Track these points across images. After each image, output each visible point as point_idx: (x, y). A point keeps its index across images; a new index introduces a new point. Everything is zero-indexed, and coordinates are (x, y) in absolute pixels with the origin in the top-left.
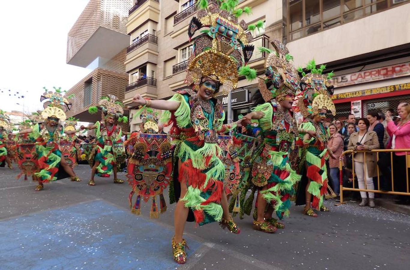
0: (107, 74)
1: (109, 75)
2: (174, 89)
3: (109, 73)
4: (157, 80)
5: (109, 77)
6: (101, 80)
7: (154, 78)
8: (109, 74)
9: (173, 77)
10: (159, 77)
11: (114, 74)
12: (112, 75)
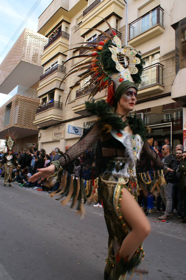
0: (24, 99)
2: (77, 111)
4: (63, 104)
5: (25, 102)
6: (19, 105)
7: (61, 102)
9: (76, 101)
11: (30, 99)
12: (28, 100)
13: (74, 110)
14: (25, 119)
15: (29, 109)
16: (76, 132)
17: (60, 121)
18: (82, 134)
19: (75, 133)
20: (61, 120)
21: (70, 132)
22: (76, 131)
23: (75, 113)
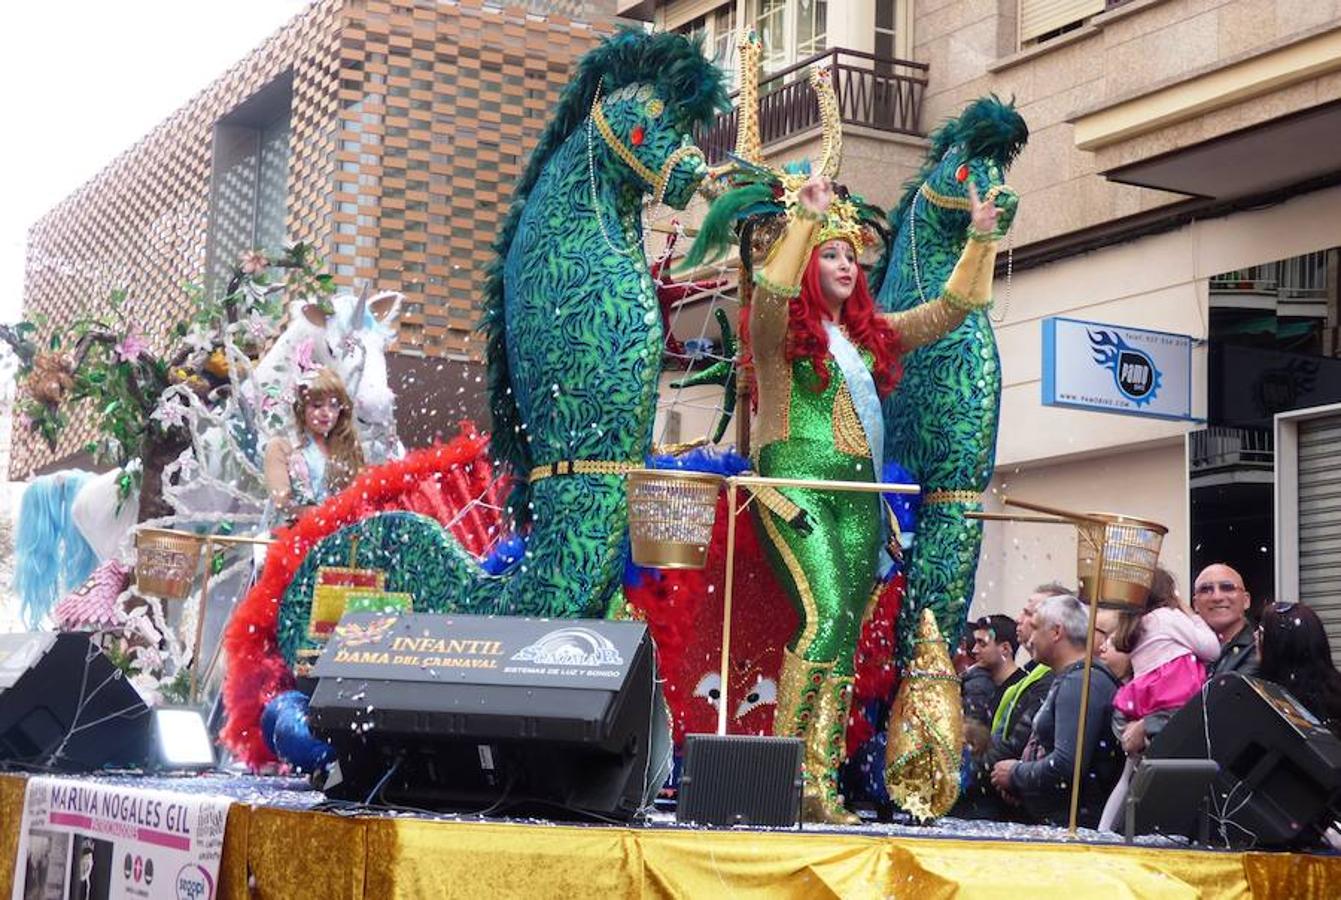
0: (427, 34)
1: (442, 48)
2: (1128, 160)
3: (445, 28)
4: (934, 74)
5: (440, 67)
6: (375, 99)
7: (900, 52)
8: (444, 39)
9: (1111, 37)
10: (956, 45)
11: (491, 35)
12: (469, 40)
13: (1099, 147)
14: (458, 252)
15: (492, 146)
16: (1128, 387)
18: (1200, 410)
19: (1117, 397)
21: (1063, 389)
22: (1136, 374)
23: (1113, 175)
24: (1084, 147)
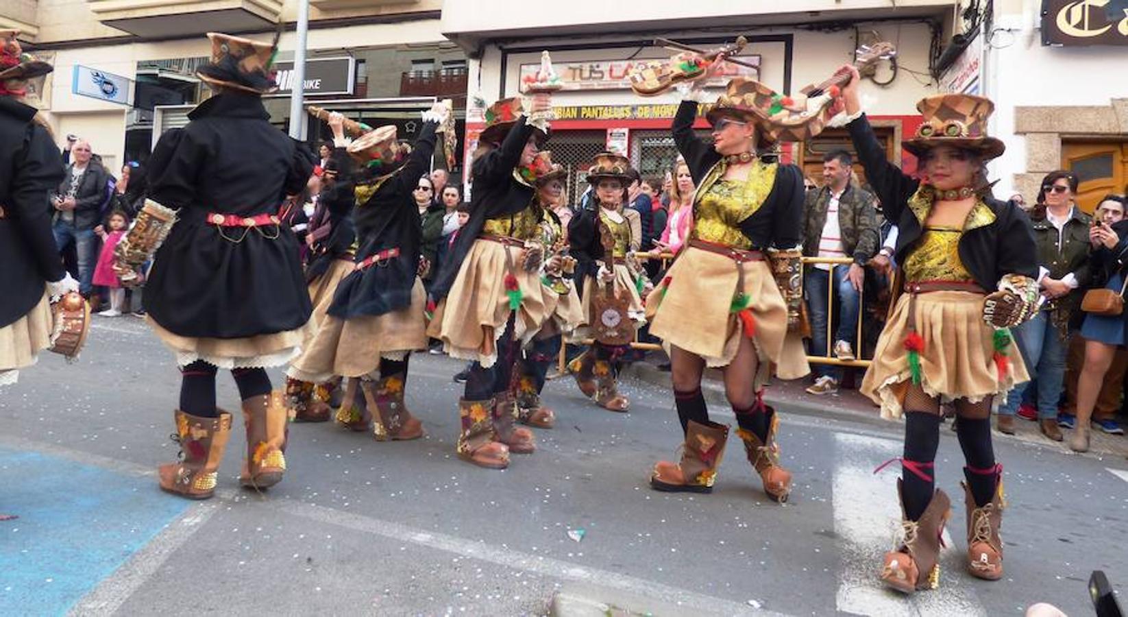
2: (109, 18)
13: (99, 12)
16: (105, 92)
17: (29, 39)
18: (131, 102)
19: (100, 94)
20: (34, 36)
21: (80, 89)
22: (108, 88)
23: (104, 22)
24: (94, 11)
